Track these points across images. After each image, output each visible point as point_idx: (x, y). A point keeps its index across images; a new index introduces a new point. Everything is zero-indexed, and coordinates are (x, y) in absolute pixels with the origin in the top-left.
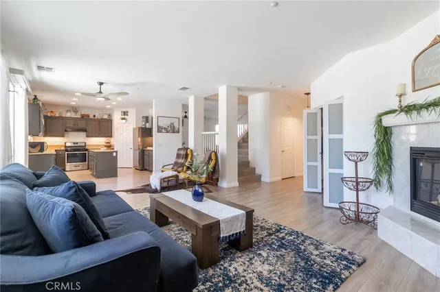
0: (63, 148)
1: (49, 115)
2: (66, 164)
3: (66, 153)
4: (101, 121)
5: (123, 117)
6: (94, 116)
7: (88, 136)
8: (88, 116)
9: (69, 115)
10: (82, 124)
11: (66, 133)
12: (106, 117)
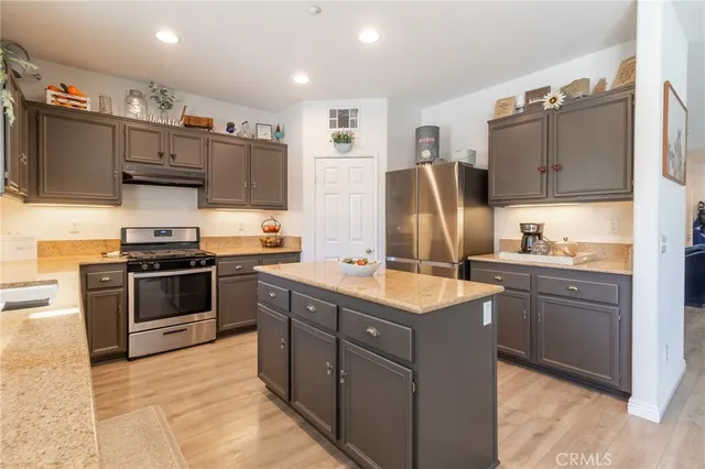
0: (115, 256)
1: (50, 100)
2: (133, 326)
3: (132, 276)
4: (253, 146)
5: (342, 130)
6: (230, 127)
7: (206, 204)
8: (209, 125)
9: (136, 110)
10: (188, 155)
11: (127, 190)
12: (265, 134)
